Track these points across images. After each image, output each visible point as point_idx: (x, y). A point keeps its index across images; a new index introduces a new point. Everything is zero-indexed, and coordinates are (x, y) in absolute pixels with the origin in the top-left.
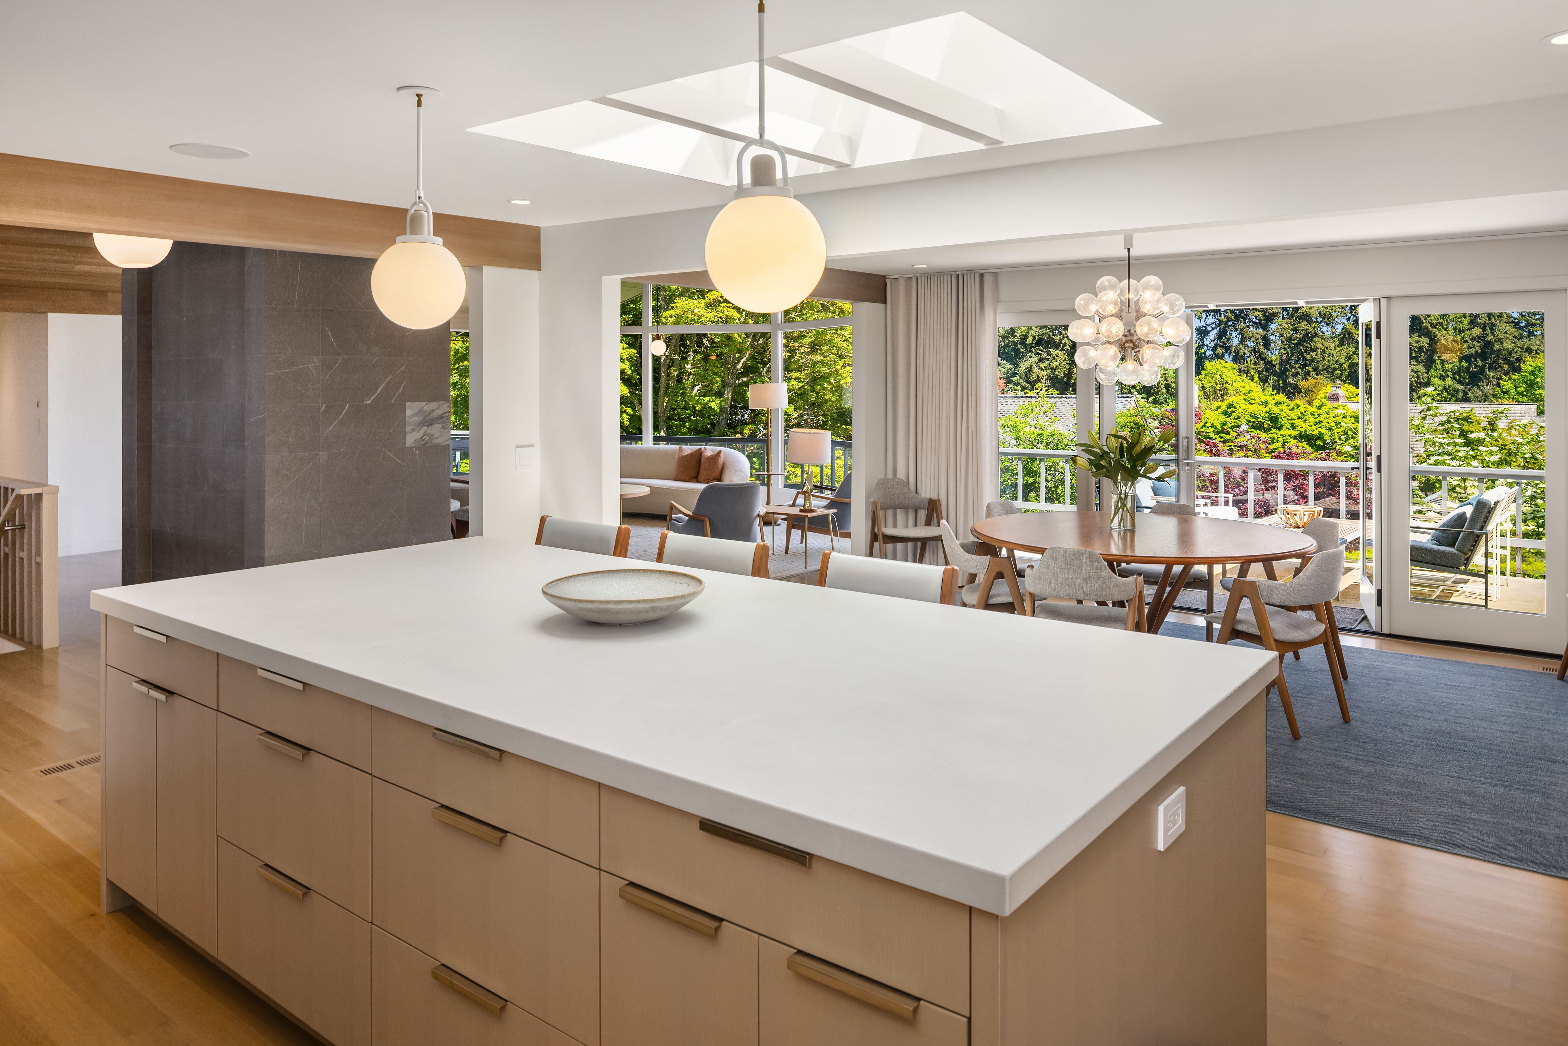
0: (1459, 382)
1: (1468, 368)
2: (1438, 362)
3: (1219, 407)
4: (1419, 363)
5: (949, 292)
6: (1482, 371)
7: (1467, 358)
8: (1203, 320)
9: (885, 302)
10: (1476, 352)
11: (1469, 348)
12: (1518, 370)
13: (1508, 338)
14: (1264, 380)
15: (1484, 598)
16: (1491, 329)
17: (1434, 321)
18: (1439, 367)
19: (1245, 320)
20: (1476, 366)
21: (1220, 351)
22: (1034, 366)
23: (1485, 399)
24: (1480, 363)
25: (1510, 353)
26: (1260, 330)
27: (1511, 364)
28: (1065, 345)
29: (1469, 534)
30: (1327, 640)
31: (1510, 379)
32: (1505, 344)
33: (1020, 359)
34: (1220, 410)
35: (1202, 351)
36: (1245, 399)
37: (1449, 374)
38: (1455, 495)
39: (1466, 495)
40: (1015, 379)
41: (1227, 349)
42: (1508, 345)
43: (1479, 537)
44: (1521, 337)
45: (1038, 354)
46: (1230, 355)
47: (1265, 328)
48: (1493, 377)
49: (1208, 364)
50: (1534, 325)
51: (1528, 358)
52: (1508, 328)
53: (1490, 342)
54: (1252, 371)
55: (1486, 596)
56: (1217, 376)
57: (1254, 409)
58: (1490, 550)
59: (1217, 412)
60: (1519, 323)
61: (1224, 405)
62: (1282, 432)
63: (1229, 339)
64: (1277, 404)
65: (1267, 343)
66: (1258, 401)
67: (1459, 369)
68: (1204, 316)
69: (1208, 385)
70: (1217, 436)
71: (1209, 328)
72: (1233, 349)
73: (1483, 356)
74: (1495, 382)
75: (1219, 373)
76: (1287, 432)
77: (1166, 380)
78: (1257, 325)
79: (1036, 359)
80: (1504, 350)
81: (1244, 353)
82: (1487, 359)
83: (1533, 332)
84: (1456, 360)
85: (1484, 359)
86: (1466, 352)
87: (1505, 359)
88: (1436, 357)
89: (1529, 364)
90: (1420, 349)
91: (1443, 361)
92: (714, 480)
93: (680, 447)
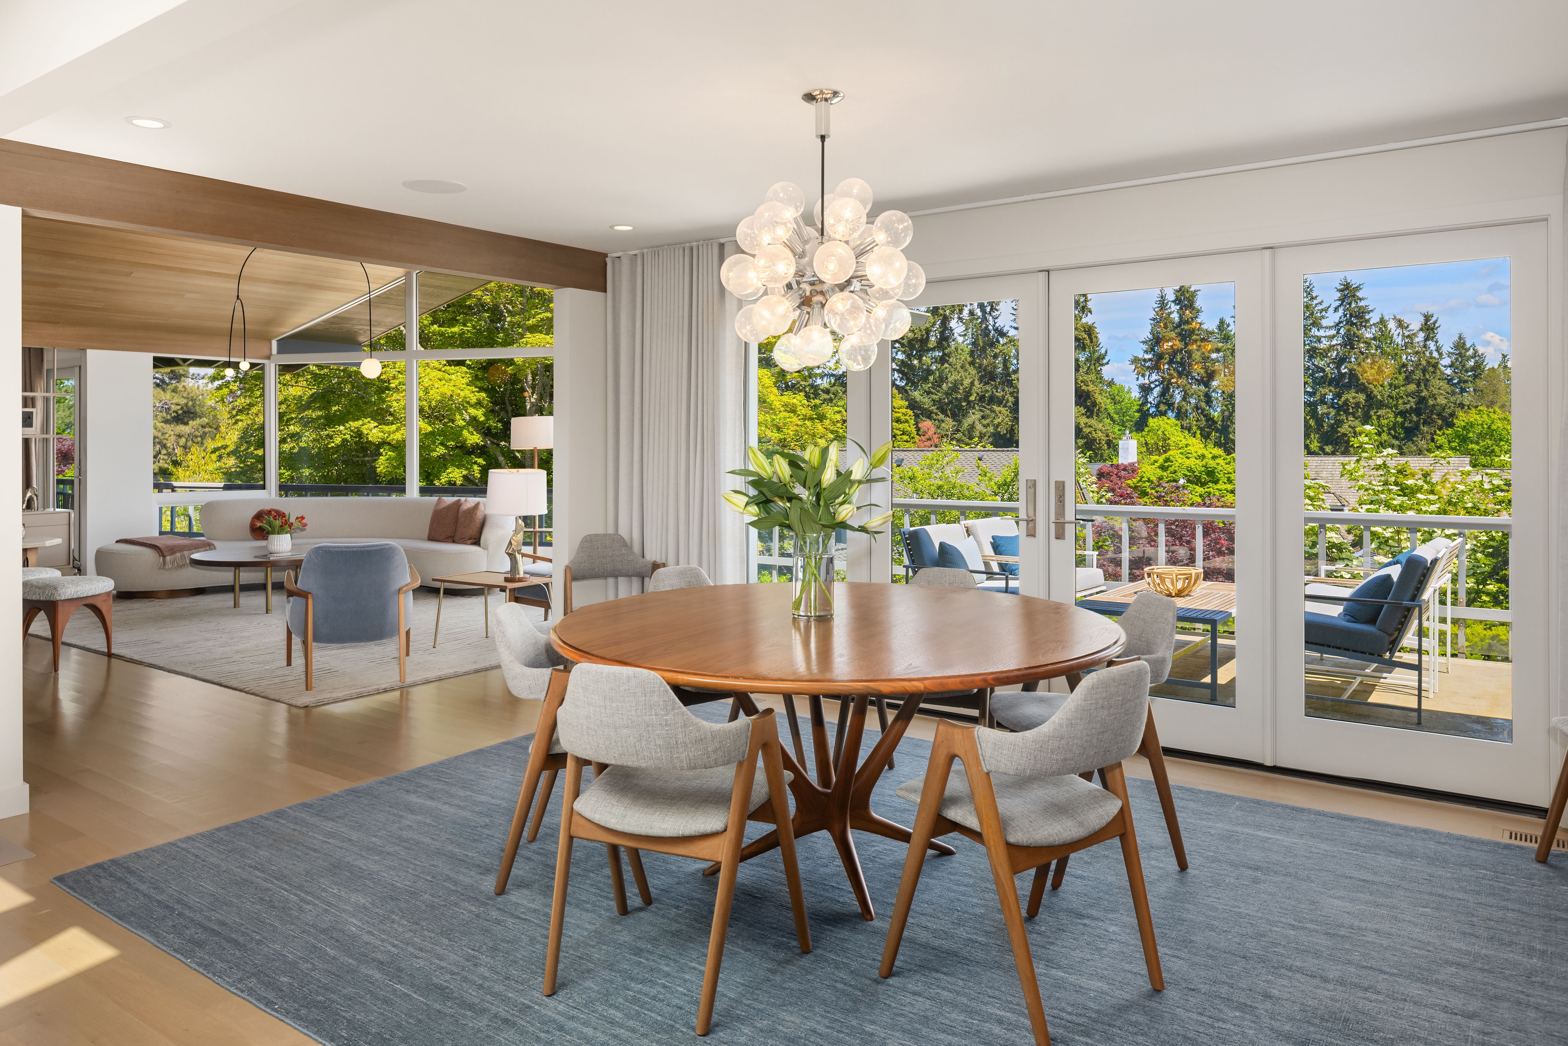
0: (1395, 437)
1: (1403, 423)
2: (1374, 417)
3: (1155, 461)
4: (1357, 418)
5: (681, 271)
6: (1417, 427)
7: (1402, 414)
8: (1146, 378)
9: (605, 291)
10: (1411, 407)
11: (1404, 403)
12: (1451, 425)
13: (1441, 394)
14: (1206, 437)
15: (1416, 692)
16: (1426, 385)
17: (1371, 378)
18: (1375, 422)
19: (1187, 376)
20: (1411, 421)
21: (1163, 408)
22: (977, 422)
23: (1420, 453)
24: (1415, 418)
25: (1444, 409)
26: (1202, 387)
27: (1444, 420)
28: (1008, 401)
29: (1396, 607)
30: (1125, 828)
31: (1444, 434)
32: (1439, 400)
33: (963, 415)
34: (1157, 465)
35: (1145, 408)
36: (1181, 453)
37: (1385, 429)
38: (1388, 548)
39: (1399, 549)
40: (958, 436)
41: (1170, 405)
42: (1441, 401)
43: (1409, 610)
44: (1453, 393)
45: (981, 410)
46: (1173, 411)
47: (1207, 385)
48: (1427, 432)
49: (1151, 421)
50: (1466, 382)
51: (1461, 414)
52: (1441, 384)
53: (1424, 398)
54: (1195, 428)
55: (1420, 689)
56: (1160, 433)
57: (1192, 462)
58: (1425, 624)
59: (1153, 467)
60: (1452, 379)
61: (1161, 459)
62: (1218, 486)
63: (1172, 396)
64: (1214, 458)
65: (1208, 400)
66: (1195, 455)
67: (1394, 424)
68: (1147, 373)
69: (1151, 441)
70: (1153, 491)
71: (1152, 386)
72: (1176, 405)
73: (1418, 412)
74: (1429, 437)
75: (1162, 429)
76: (1224, 487)
77: (1107, 436)
78: (1199, 382)
79: (978, 415)
80: (1438, 405)
81: (1187, 410)
82: (1421, 415)
83: (1465, 389)
84: (1391, 415)
85: (1418, 414)
86: (1401, 407)
87: (1439, 415)
88: (1372, 413)
89: (1462, 419)
90: (1357, 404)
91: (1379, 417)
92: (470, 539)
93: (439, 499)
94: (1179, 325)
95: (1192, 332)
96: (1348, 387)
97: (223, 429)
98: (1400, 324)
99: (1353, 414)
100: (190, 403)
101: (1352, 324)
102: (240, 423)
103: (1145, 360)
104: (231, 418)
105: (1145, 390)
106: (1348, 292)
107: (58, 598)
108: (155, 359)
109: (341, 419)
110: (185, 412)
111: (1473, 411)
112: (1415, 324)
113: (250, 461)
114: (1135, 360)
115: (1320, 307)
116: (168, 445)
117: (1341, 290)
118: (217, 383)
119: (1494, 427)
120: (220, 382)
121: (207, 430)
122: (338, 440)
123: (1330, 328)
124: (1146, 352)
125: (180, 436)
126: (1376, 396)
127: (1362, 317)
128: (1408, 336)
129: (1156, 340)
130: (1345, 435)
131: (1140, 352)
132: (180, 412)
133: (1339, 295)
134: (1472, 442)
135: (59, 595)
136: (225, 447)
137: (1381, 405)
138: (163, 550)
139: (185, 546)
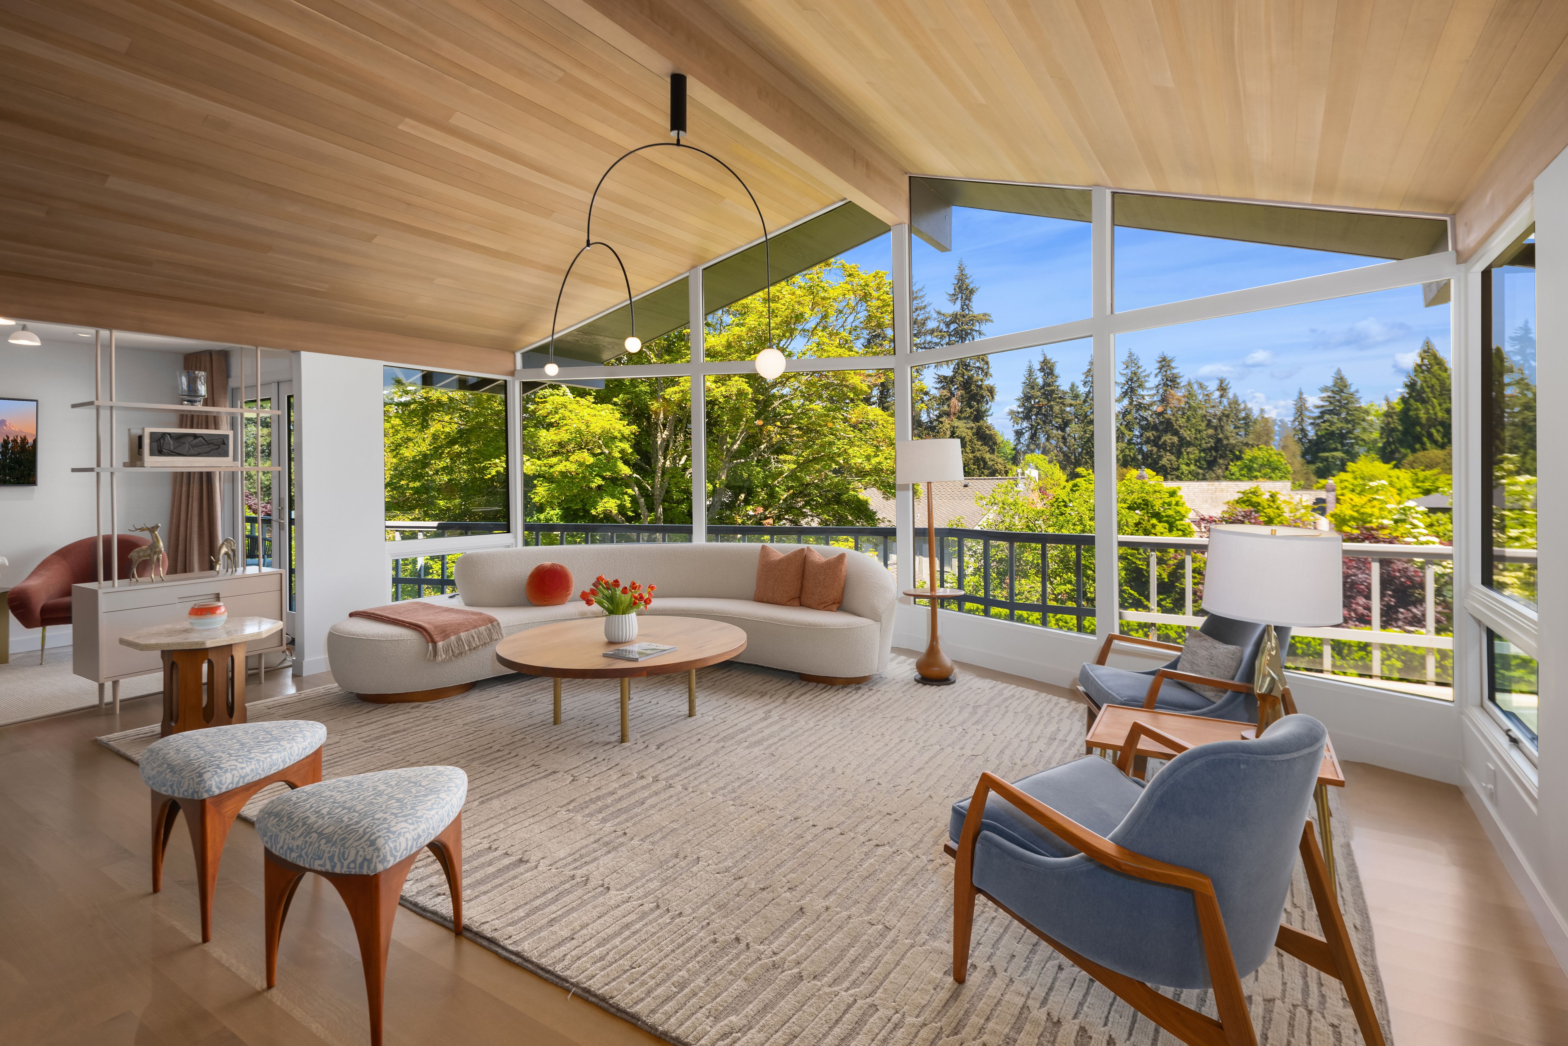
0: (1200, 468)
1: (1205, 457)
4: (1172, 454)
6: (1215, 459)
7: (1204, 450)
8: (1020, 425)
10: (1211, 446)
11: (1206, 443)
12: (1240, 458)
13: (1233, 436)
16: (1221, 430)
17: (1182, 425)
19: (1049, 424)
20: (1211, 456)
21: (1032, 447)
23: (1218, 479)
24: (1214, 454)
25: (1235, 447)
26: (1059, 432)
27: (1235, 454)
31: (1235, 465)
35: (1019, 447)
37: (1193, 461)
41: (1038, 446)
42: (1232, 441)
47: (1063, 430)
48: (1223, 464)
50: (1239, 428)
51: (1247, 450)
53: (1220, 439)
67: (1199, 458)
68: (1020, 422)
71: (1024, 431)
74: (1224, 467)
78: (1057, 428)
80: (1230, 444)
84: (1197, 452)
85: (1216, 451)
86: (1204, 446)
87: (1231, 451)
88: (1183, 450)
89: (1248, 454)
90: (1173, 443)
91: (1188, 453)
92: (834, 603)
93: (763, 547)
94: (1043, 387)
95: (1053, 391)
96: (1166, 431)
98: (1201, 386)
99: (1170, 451)
101: (1168, 386)
103: (1018, 413)
105: (1019, 434)
106: (1164, 363)
111: (1256, 448)
112: (1213, 386)
114: (1012, 413)
115: (1144, 374)
117: (1160, 362)
119: (1271, 460)
123: (1151, 389)
124: (1019, 406)
126: (1185, 438)
127: (1175, 381)
128: (1207, 395)
129: (1027, 398)
130: (1164, 466)
131: (1015, 407)
133: (1158, 365)
134: (1256, 470)
137: (1189, 444)
138: (432, 633)
139: (459, 624)
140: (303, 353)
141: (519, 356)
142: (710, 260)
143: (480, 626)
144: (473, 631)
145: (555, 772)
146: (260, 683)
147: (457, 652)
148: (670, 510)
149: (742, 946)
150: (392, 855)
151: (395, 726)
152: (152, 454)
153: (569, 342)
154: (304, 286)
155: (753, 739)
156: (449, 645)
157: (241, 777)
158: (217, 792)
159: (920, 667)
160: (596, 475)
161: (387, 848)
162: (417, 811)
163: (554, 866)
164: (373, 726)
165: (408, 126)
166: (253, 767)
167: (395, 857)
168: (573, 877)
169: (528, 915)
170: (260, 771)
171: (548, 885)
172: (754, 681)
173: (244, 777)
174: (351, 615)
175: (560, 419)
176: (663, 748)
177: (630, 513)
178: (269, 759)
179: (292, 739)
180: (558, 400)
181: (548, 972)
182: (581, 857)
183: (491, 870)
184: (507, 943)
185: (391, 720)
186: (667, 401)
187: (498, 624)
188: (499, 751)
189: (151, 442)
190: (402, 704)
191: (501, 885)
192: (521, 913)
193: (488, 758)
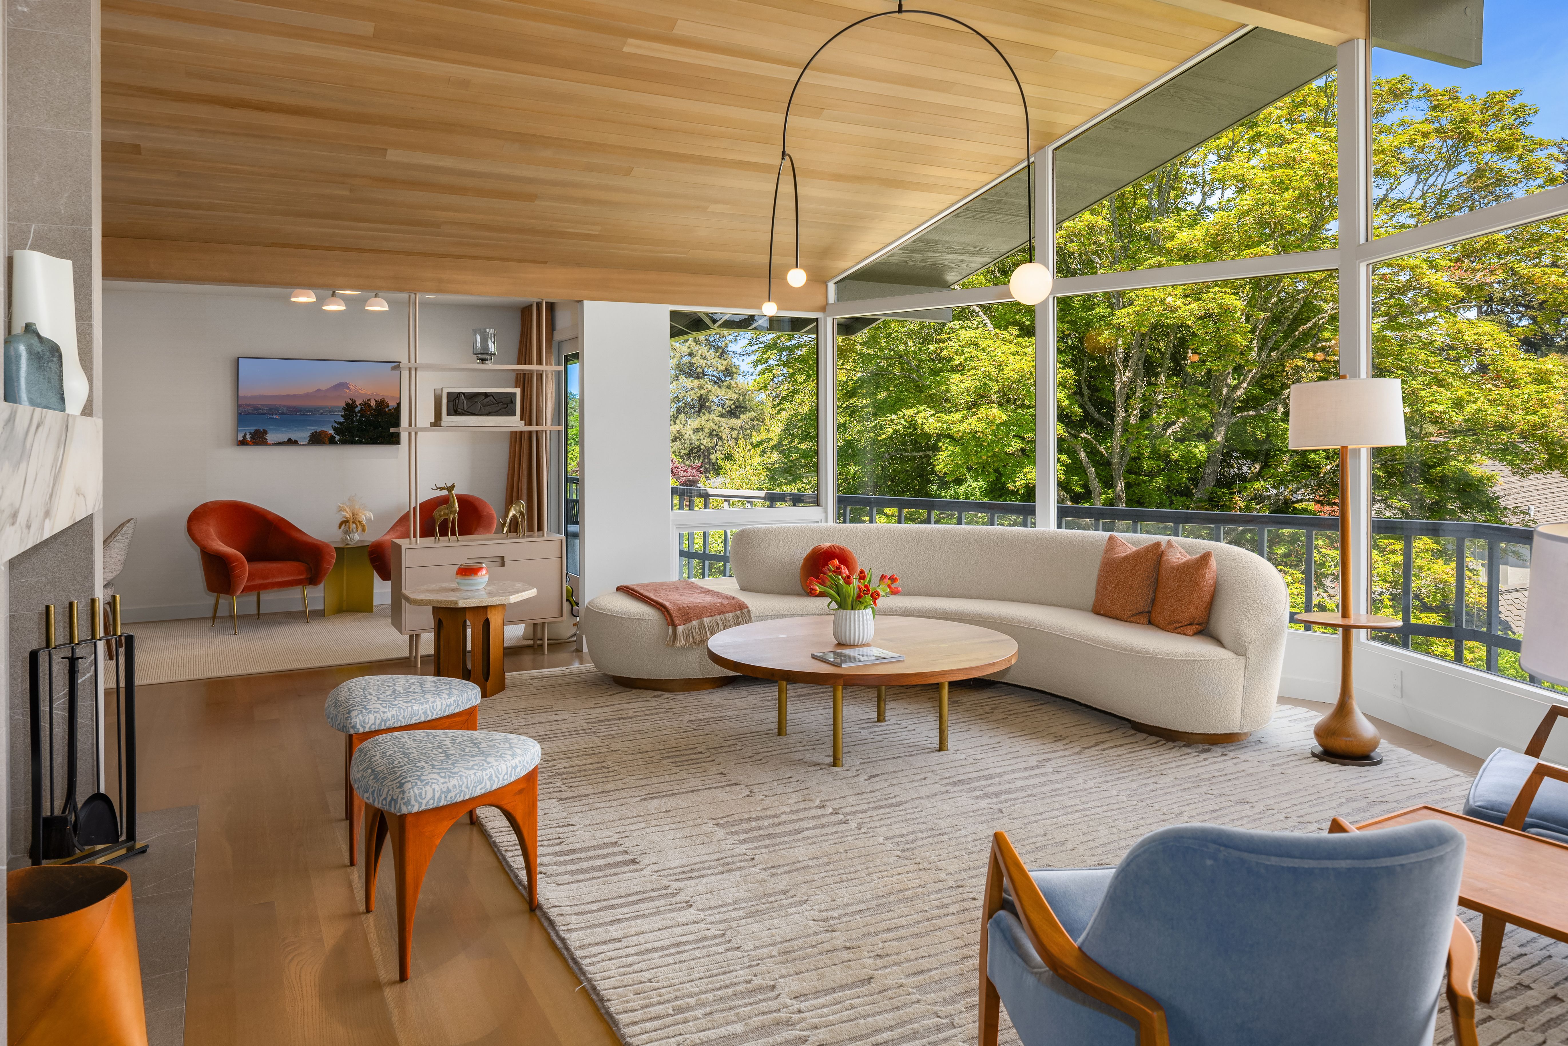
92: (1191, 624)
93: (1111, 538)
97: (767, 420)
100: (741, 398)
102: (783, 413)
104: (774, 406)
107: (404, 810)
108: (675, 316)
109: (894, 406)
110: (736, 407)
113: (794, 456)
116: (724, 437)
118: (760, 367)
120: (764, 366)
121: (755, 423)
122: (889, 431)
125: (732, 429)
132: (733, 407)
135: (408, 803)
136: (768, 440)
138: (673, 615)
139: (705, 608)
140: (586, 303)
141: (831, 286)
142: (1062, 136)
143: (728, 612)
144: (718, 617)
145: (736, 784)
146: (543, 654)
147: (698, 639)
148: (1139, 485)
149: (774, 994)
150: (416, 800)
151: (625, 712)
152: (449, 414)
153: (895, 264)
154: (577, 231)
155: (991, 789)
156: (690, 631)
157: (382, 720)
158: (361, 730)
159: (1322, 733)
160: (1014, 436)
161: (412, 792)
162: (455, 767)
163: (658, 874)
164: (606, 709)
165: (632, 46)
166: (394, 713)
167: (420, 804)
168: (666, 887)
169: (600, 910)
170: (400, 718)
171: (638, 889)
172: (1063, 721)
173: (385, 721)
174: (619, 589)
175: (966, 360)
176: (873, 780)
177: (1077, 489)
178: (410, 709)
179: (438, 694)
180: (967, 335)
181: (576, 962)
182: (692, 871)
183: (601, 862)
184: (561, 929)
185: (626, 706)
186: (1120, 328)
187: (749, 612)
188: (701, 753)
189: (448, 402)
190: (645, 691)
191: (598, 877)
192: (595, 907)
193: (684, 758)
